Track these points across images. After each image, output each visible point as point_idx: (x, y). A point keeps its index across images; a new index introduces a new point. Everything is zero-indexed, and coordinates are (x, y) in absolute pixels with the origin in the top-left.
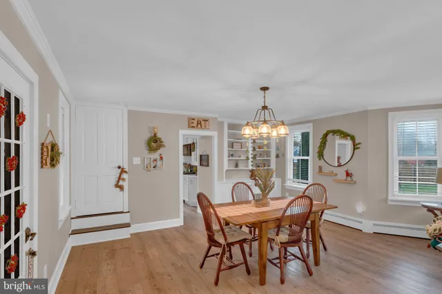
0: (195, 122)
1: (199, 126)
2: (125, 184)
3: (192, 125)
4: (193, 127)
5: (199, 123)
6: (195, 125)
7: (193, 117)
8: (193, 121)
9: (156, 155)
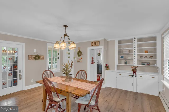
0: (93, 43)
1: (95, 45)
2: (73, 66)
3: (92, 45)
4: (93, 46)
5: (95, 43)
6: (93, 45)
7: (92, 42)
8: (92, 43)
9: (80, 57)
